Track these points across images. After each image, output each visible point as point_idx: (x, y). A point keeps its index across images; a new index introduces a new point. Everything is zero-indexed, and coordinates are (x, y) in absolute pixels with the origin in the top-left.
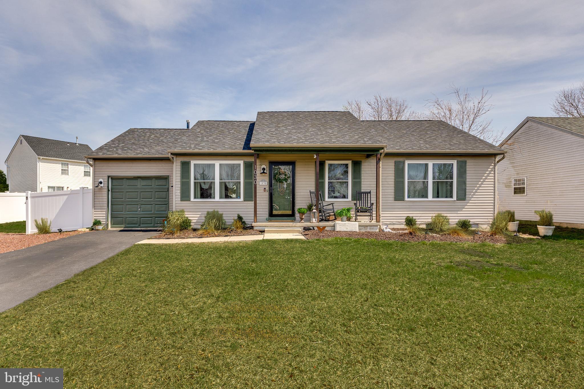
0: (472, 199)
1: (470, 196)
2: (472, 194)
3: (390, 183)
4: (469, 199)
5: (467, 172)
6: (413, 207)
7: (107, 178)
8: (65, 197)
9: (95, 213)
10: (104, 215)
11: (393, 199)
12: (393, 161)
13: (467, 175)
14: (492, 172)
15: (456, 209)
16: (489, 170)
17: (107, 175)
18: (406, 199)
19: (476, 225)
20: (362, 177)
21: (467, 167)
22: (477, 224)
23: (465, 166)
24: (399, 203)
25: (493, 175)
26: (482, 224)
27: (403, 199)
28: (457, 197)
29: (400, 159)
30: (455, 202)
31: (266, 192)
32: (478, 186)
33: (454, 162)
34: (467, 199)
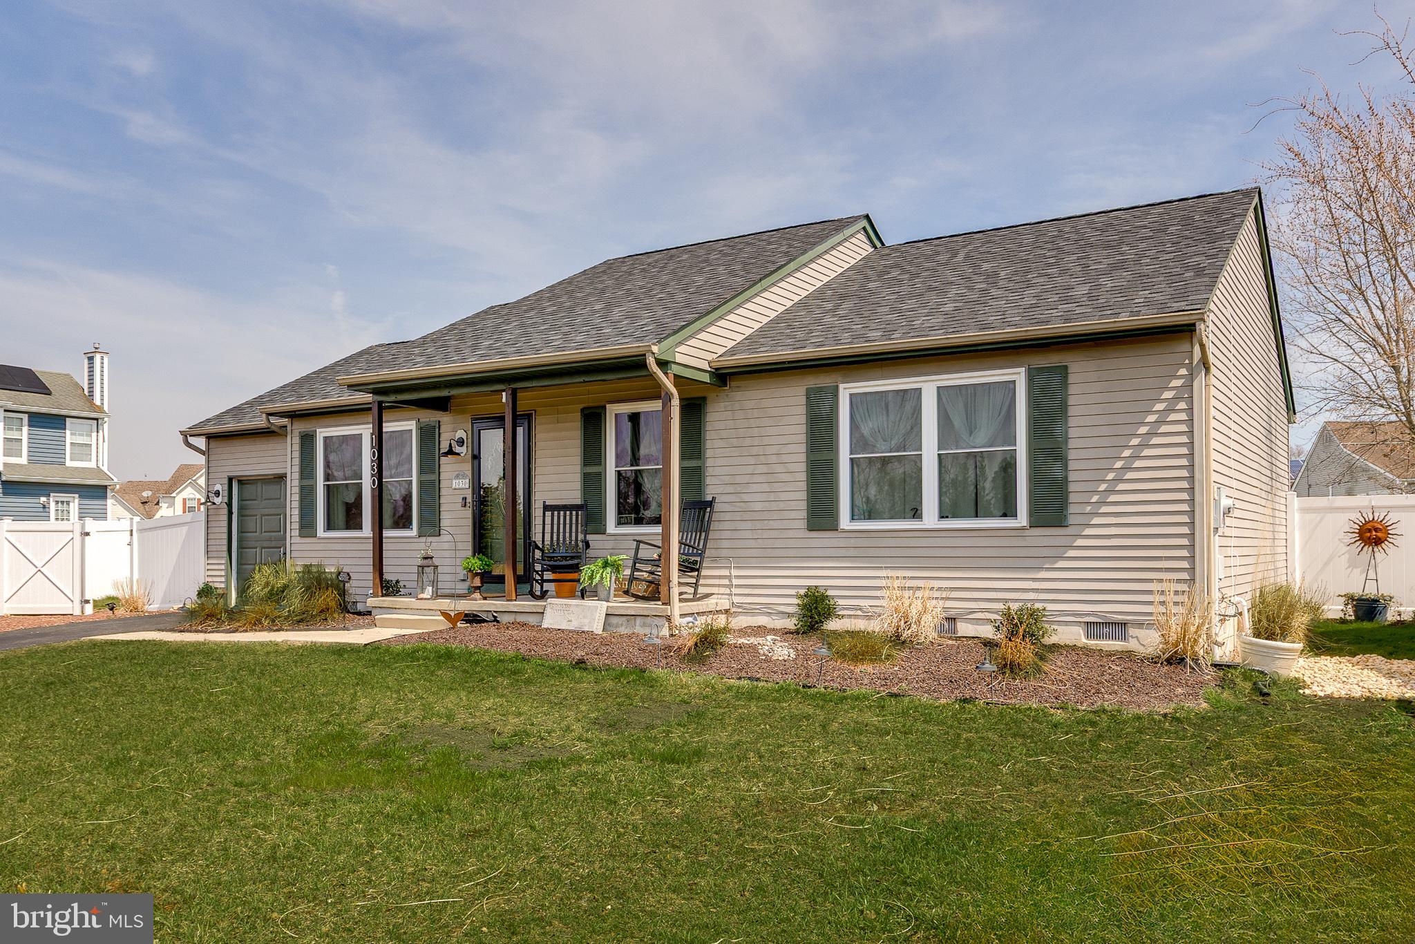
0: (1096, 521)
1: (1089, 508)
2: (1095, 499)
3: (793, 467)
4: (1080, 520)
5: (1072, 411)
6: (872, 552)
7: (226, 481)
8: (185, 529)
9: (210, 567)
10: (223, 573)
11: (803, 524)
12: (801, 391)
13: (1072, 422)
14: (1182, 405)
15: (1029, 563)
16: (1168, 395)
17: (226, 475)
18: (845, 522)
19: (1118, 630)
20: (709, 453)
21: (1072, 389)
22: (1124, 625)
23: (1065, 383)
24: (822, 539)
25: (1183, 416)
26: (1140, 625)
27: (833, 526)
28: (1032, 513)
29: (822, 380)
30: (1027, 533)
31: (467, 508)
32: (1119, 464)
33: (1017, 376)
34: (1072, 520)
